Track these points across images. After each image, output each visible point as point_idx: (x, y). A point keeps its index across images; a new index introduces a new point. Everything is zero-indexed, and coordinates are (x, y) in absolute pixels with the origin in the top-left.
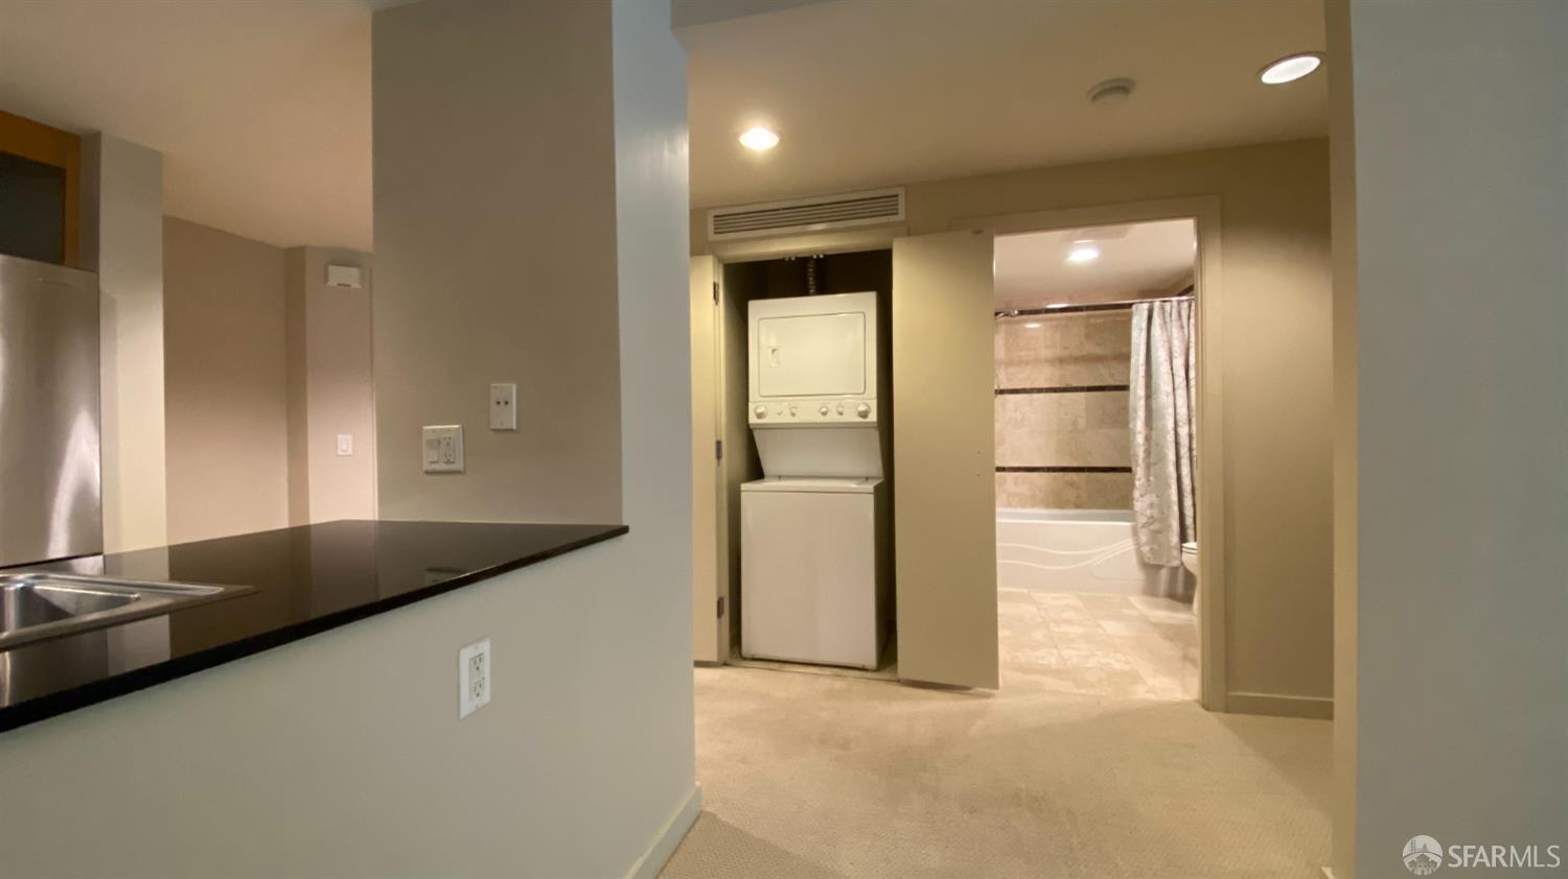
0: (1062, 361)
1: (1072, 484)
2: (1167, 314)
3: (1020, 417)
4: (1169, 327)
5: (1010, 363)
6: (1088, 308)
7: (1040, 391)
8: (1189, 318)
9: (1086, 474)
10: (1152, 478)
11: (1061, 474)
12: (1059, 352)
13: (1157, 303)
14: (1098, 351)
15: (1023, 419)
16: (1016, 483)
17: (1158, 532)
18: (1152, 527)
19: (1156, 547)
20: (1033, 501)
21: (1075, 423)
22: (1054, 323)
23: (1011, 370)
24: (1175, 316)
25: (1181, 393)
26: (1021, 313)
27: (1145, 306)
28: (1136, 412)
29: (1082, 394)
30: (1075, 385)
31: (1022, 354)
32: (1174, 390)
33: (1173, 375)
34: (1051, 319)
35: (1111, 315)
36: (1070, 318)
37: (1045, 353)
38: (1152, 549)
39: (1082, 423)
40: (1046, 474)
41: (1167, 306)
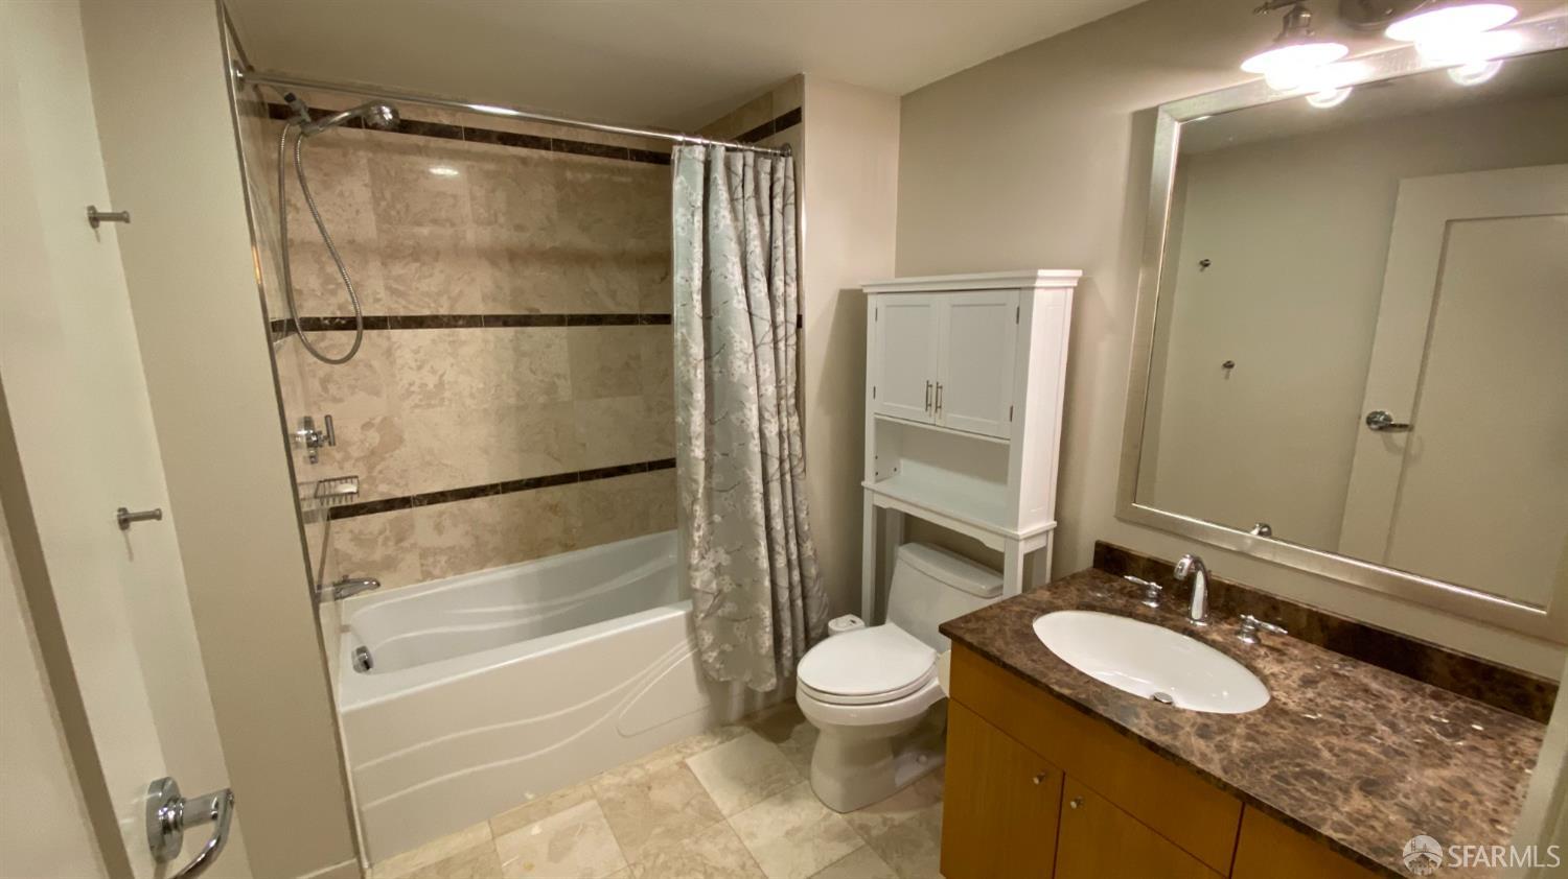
0: (514, 257)
1: (553, 508)
2: (737, 181)
3: (431, 381)
4: (740, 207)
5: (391, 254)
6: (559, 145)
7: (472, 321)
8: (772, 198)
9: (579, 485)
10: (717, 518)
11: (530, 493)
12: (506, 236)
13: (720, 148)
14: (583, 242)
15: (440, 385)
16: (439, 529)
17: (733, 619)
18: (720, 612)
19: (727, 647)
20: (479, 556)
21: (551, 389)
22: (491, 167)
23: (398, 269)
24: (750, 187)
25: (767, 352)
26: (404, 126)
27: (699, 153)
28: (689, 392)
29: (563, 331)
30: (545, 310)
31: (425, 231)
32: (755, 347)
33: (750, 314)
34: (483, 157)
35: (602, 169)
36: (524, 161)
37: (473, 235)
38: (722, 652)
39: (565, 391)
40: (500, 498)
41: (738, 159)
